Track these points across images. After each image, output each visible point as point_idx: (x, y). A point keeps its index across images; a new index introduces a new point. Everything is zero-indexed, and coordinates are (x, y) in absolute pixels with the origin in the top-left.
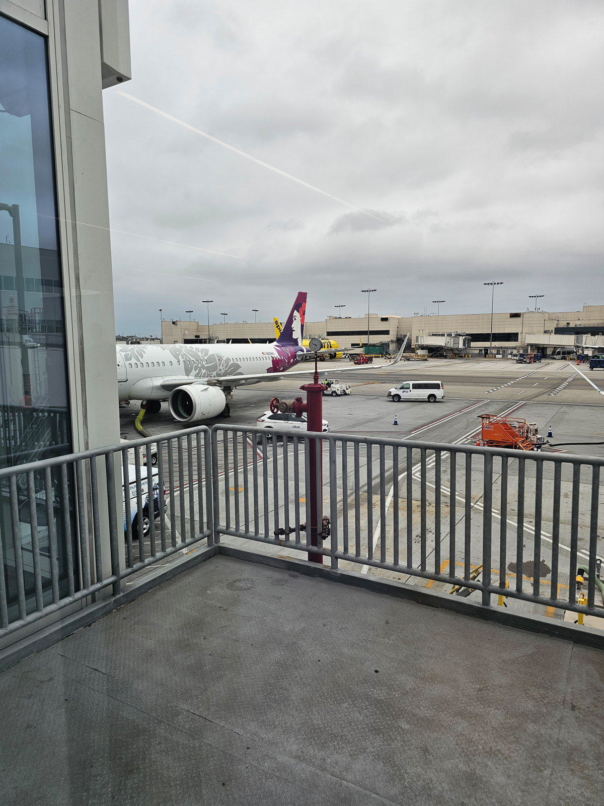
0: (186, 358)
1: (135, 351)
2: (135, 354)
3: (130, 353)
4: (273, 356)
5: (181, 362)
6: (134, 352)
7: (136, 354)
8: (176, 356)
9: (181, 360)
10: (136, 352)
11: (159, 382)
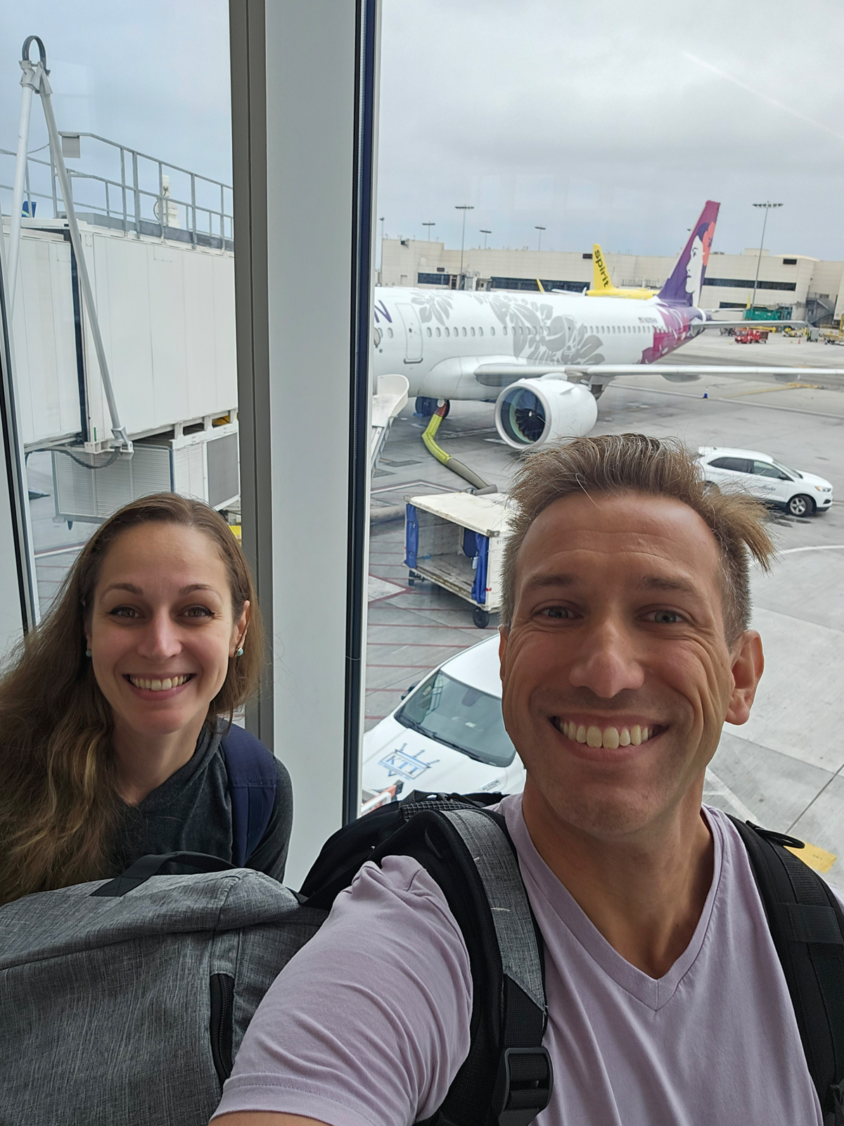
0: (517, 323)
1: (435, 302)
2: (436, 308)
3: (428, 306)
4: (656, 325)
5: (510, 331)
6: (434, 305)
7: (439, 309)
8: (501, 317)
9: (510, 325)
10: (437, 306)
11: (471, 367)
